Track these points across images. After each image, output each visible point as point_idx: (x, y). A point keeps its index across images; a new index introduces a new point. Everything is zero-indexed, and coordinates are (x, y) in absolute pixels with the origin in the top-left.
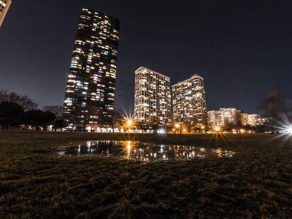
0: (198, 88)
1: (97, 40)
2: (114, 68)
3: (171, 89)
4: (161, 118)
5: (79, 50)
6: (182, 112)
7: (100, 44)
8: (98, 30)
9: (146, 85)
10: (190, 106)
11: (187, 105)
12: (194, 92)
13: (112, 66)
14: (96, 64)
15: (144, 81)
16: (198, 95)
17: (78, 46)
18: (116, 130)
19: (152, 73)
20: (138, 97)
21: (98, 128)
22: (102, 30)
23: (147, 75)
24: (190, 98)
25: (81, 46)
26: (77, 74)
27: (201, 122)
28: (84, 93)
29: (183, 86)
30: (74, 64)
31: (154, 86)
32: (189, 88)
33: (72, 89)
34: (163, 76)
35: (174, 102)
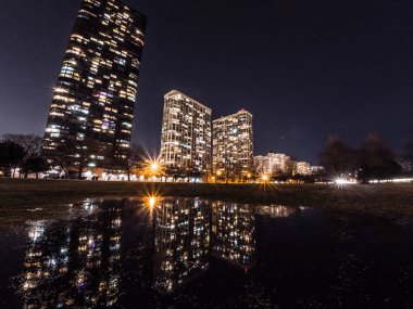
0: (245, 126)
1: (109, 40)
2: (133, 86)
3: (212, 124)
4: (197, 163)
5: (77, 51)
6: (225, 156)
7: (113, 47)
8: (112, 25)
9: (179, 116)
10: (235, 148)
11: (231, 147)
12: (240, 131)
13: (131, 82)
14: (106, 77)
15: (176, 111)
16: (245, 135)
17: (76, 43)
18: (133, 178)
19: (188, 100)
20: (166, 131)
21: (104, 175)
22: (119, 27)
23: (180, 102)
24: (235, 139)
25: (81, 45)
26: (71, 88)
27: (246, 169)
28: (82, 119)
29: (227, 122)
30: (67, 71)
31: (189, 119)
32: (235, 126)
33: (60, 110)
34: (203, 106)
35: (215, 142)
